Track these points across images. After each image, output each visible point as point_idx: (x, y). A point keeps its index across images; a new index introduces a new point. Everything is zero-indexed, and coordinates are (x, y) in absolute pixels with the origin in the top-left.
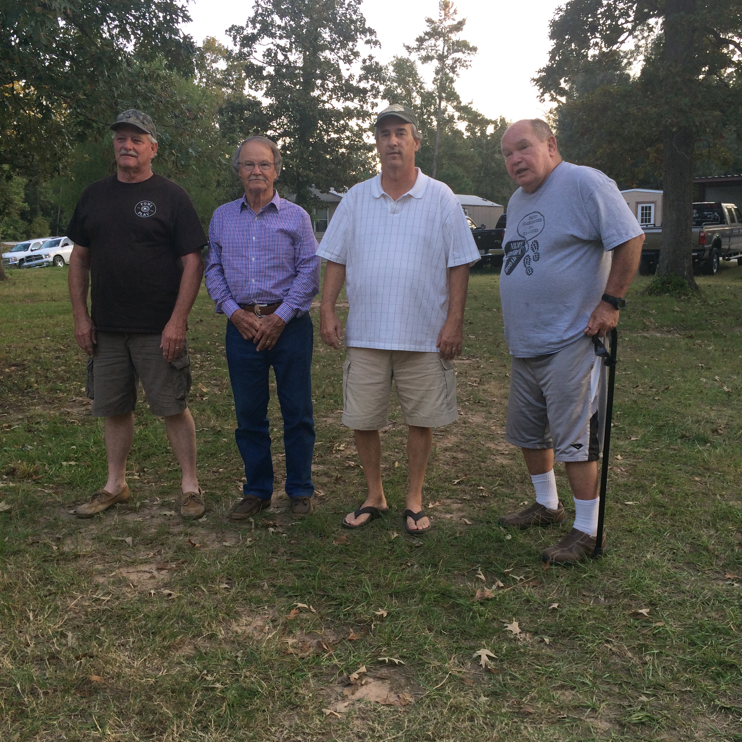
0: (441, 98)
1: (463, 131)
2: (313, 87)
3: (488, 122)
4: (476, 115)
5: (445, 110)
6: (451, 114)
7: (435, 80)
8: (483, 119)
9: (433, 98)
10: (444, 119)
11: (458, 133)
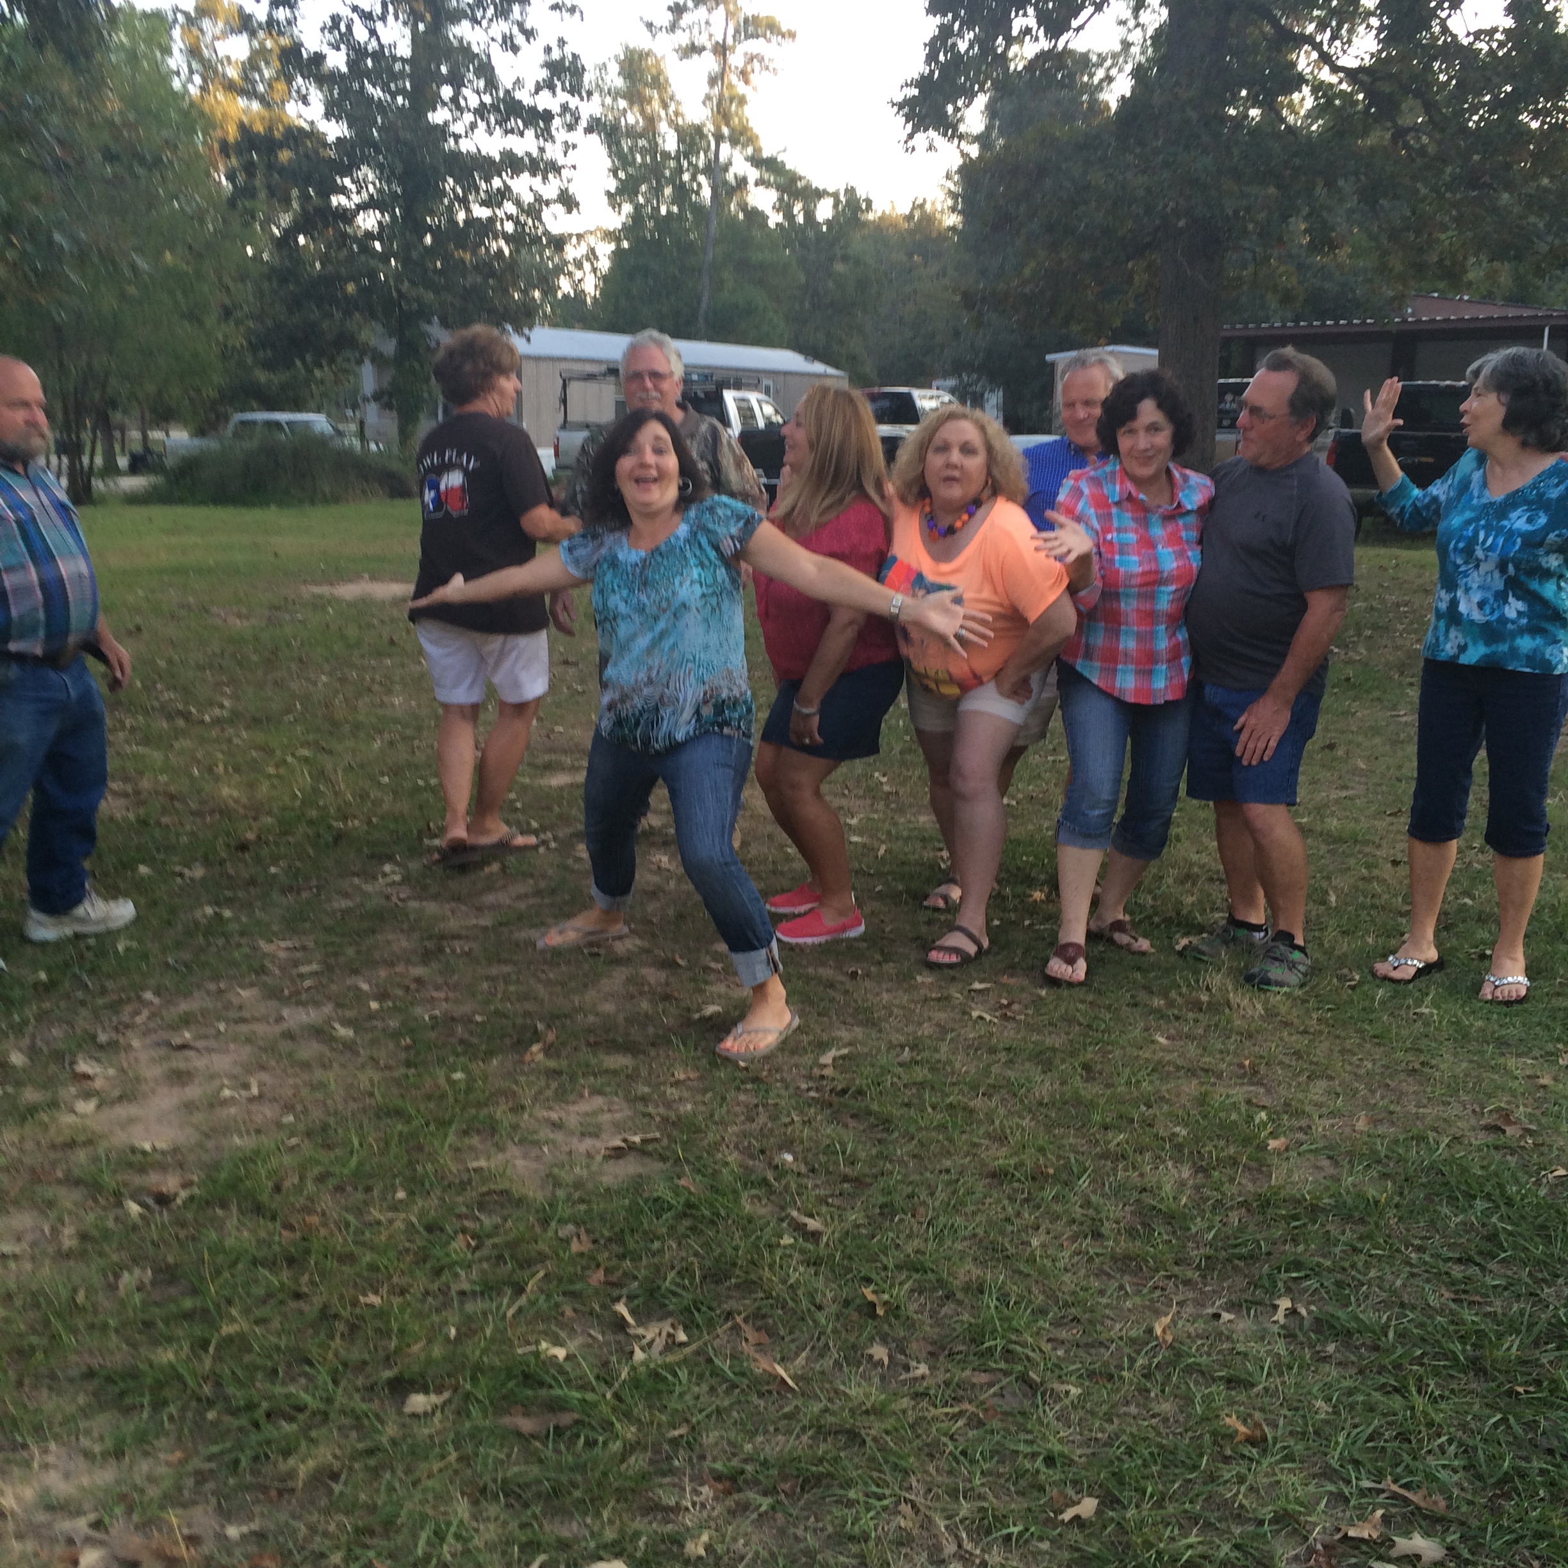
0: (719, 138)
1: (769, 211)
2: (434, 102)
3: (819, 194)
4: (794, 178)
5: (729, 164)
6: (741, 173)
7: (708, 98)
8: (808, 187)
9: (703, 136)
10: (726, 182)
11: (756, 217)
